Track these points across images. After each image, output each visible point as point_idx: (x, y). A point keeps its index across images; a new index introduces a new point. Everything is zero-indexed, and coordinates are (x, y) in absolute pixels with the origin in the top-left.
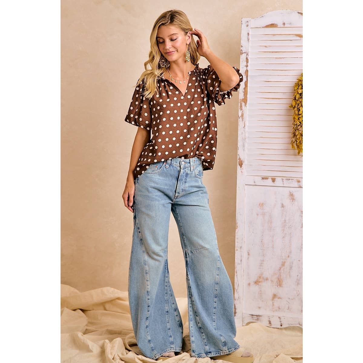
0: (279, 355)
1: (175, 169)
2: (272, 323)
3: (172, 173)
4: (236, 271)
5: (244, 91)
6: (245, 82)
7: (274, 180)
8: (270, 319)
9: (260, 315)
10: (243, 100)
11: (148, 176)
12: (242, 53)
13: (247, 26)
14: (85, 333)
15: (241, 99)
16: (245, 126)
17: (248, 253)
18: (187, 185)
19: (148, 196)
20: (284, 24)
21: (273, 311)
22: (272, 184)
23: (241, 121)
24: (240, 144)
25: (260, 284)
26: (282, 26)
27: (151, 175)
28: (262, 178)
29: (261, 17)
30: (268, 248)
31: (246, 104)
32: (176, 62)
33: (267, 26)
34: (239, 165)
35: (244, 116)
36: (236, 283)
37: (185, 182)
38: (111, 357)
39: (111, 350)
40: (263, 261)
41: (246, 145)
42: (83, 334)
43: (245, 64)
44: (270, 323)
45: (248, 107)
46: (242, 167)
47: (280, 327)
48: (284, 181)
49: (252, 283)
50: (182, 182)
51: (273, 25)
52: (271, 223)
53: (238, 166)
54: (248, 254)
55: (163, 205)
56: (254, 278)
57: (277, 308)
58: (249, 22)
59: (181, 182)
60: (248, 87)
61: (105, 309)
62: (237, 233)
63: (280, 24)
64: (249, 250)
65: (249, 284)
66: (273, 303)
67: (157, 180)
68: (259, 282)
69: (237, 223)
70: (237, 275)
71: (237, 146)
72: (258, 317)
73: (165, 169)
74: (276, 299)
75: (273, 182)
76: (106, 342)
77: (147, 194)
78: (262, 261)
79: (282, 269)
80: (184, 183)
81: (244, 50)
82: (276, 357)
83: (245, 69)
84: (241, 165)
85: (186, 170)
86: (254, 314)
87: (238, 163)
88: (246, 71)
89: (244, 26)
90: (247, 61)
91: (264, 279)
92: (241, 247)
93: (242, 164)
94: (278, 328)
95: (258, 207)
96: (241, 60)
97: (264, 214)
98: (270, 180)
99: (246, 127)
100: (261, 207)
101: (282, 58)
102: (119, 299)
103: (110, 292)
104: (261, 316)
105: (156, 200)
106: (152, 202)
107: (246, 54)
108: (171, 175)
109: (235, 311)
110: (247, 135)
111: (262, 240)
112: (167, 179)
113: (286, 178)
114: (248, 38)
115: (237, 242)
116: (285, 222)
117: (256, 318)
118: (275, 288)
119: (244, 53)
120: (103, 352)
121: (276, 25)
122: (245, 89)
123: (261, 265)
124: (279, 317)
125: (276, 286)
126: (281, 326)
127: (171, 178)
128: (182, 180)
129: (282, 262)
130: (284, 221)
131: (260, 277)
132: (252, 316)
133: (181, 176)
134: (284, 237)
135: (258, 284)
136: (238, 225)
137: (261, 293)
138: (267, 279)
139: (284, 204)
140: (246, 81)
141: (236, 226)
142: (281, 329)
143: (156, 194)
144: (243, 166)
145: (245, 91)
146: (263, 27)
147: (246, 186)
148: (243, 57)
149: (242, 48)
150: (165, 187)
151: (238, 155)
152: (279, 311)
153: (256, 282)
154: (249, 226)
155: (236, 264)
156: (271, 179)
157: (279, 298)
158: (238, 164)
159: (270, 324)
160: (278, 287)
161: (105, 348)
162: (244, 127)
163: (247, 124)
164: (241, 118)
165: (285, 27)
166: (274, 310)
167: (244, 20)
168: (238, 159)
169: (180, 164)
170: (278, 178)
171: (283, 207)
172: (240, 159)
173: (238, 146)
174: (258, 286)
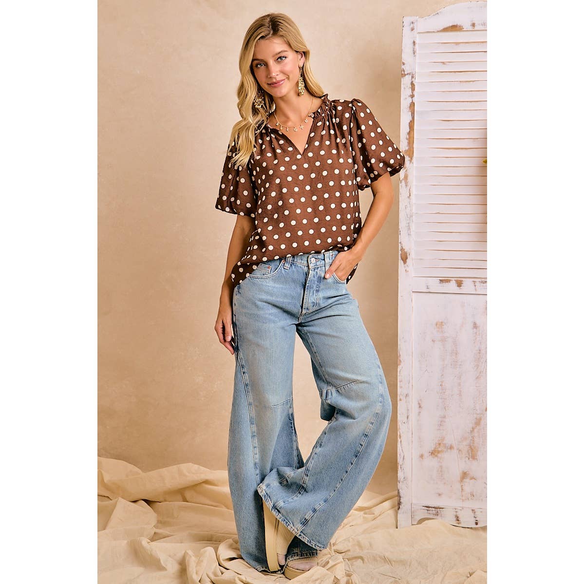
0: (474, 573)
1: (300, 270)
2: (461, 519)
3: (296, 276)
4: (400, 435)
5: (408, 137)
6: (409, 123)
7: (459, 284)
8: (457, 514)
9: (441, 507)
10: (406, 151)
11: (256, 282)
12: (404, 75)
13: (412, 29)
14: (152, 540)
15: (404, 150)
16: (410, 195)
17: (419, 404)
18: (321, 295)
19: (258, 316)
20: (473, 25)
21: (463, 500)
22: (457, 290)
23: (403, 186)
24: (402, 225)
25: (439, 455)
26: (471, 28)
27: (260, 281)
28: (440, 280)
29: (434, 14)
30: (452, 395)
31: (411, 159)
32: (284, 97)
33: (446, 30)
34: (402, 259)
35: (408, 178)
36: (400, 455)
37: (317, 291)
38: (196, 578)
39: (196, 567)
40: (444, 417)
41: (413, 227)
42: (149, 541)
43: (409, 92)
44: (458, 520)
45: (415, 165)
46: (407, 263)
47: (474, 526)
48: (478, 284)
49: (426, 454)
50: (312, 292)
51: (454, 28)
52: (456, 354)
53: (399, 261)
54: (418, 406)
55: (283, 328)
56: (429, 446)
57: (470, 496)
58: (416, 23)
59: (310, 291)
60: (415, 131)
61: (185, 500)
62: (400, 371)
63: (467, 26)
64: (421, 400)
65: (422, 456)
66: (462, 486)
67: (270, 288)
68: (439, 452)
69: (400, 355)
70: (401, 441)
71: (399, 229)
72: (436, 511)
73: (283, 271)
74: (467, 480)
75: (458, 286)
76: (187, 553)
77: (256, 311)
78: (441, 418)
79: (476, 430)
80: (315, 292)
81: (407, 69)
82: (469, 575)
83: (410, 100)
84: (405, 259)
85: (318, 271)
86: (430, 506)
87: (400, 256)
88: (410, 105)
89: (406, 30)
90: (413, 89)
91: (445, 447)
92: (407, 395)
93: (407, 258)
94: (471, 528)
95: (434, 329)
96: (402, 86)
97: (443, 340)
98: (453, 284)
99: (413, 197)
100: (439, 328)
101: (471, 81)
102: (206, 482)
103: (192, 472)
104: (443, 508)
105: (270, 320)
106: (265, 325)
107: (411, 76)
108: (294, 281)
109: (400, 500)
110: (414, 211)
111: (442, 382)
112: (288, 287)
113: (480, 280)
114: (414, 50)
115: (401, 387)
116: (479, 353)
117: (434, 512)
118: (465, 462)
119: (407, 74)
120: (183, 570)
121: (460, 27)
122: (409, 133)
123: (441, 423)
124: (473, 510)
125: (467, 459)
126: (477, 524)
127: (293, 285)
128: (312, 288)
129: (476, 418)
130: (478, 351)
131: (440, 444)
132: (428, 509)
133: (309, 281)
134: (477, 378)
135: (436, 456)
136: (401, 358)
137: (441, 470)
138: (451, 448)
139: (478, 323)
140: (411, 121)
141: (398, 361)
142: (476, 529)
143: (270, 312)
144: (407, 260)
145: (410, 137)
146: (438, 31)
147: (414, 294)
148: (406, 81)
149: (403, 67)
150: (285, 301)
151: (400, 243)
152: (471, 499)
153: (434, 453)
154: (419, 361)
155: (399, 423)
156: (454, 281)
157: (472, 478)
158: (400, 258)
159: (457, 522)
160: (470, 459)
161: (187, 564)
162: (409, 197)
163: (414, 192)
164: (403, 181)
165: (475, 29)
166: (464, 498)
167: (407, 20)
168: (400, 249)
169: (307, 261)
170: (468, 279)
171: (476, 329)
172: (402, 249)
173: (400, 227)
174: (436, 458)
